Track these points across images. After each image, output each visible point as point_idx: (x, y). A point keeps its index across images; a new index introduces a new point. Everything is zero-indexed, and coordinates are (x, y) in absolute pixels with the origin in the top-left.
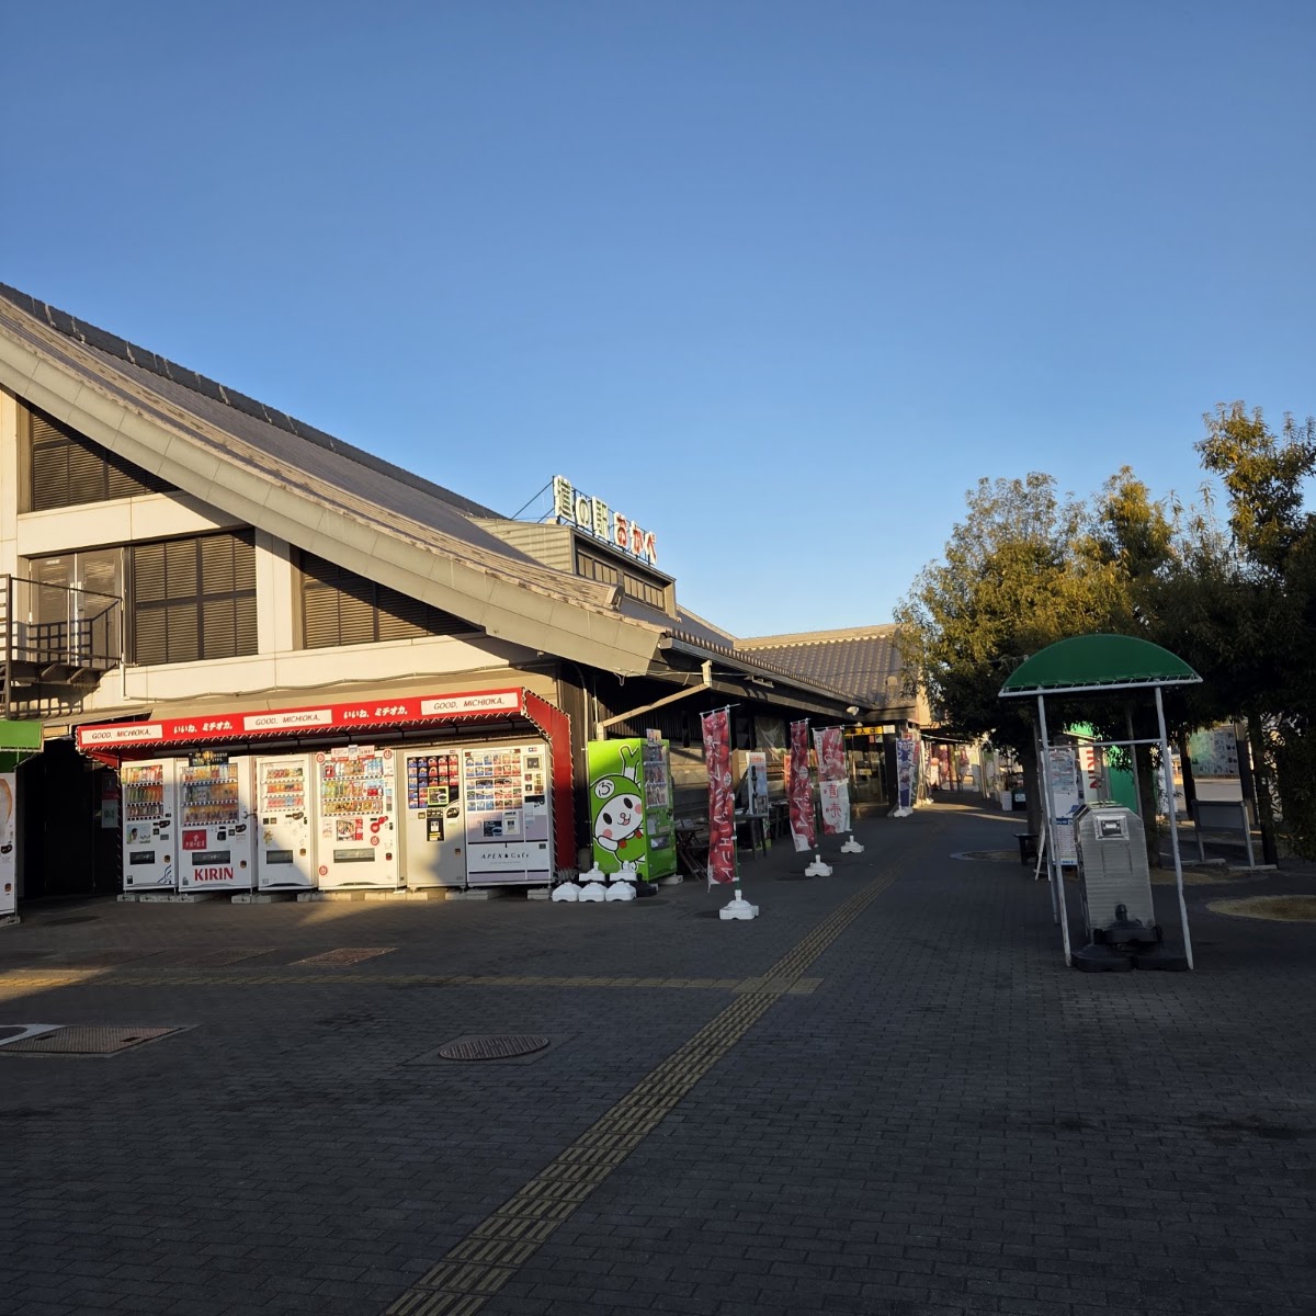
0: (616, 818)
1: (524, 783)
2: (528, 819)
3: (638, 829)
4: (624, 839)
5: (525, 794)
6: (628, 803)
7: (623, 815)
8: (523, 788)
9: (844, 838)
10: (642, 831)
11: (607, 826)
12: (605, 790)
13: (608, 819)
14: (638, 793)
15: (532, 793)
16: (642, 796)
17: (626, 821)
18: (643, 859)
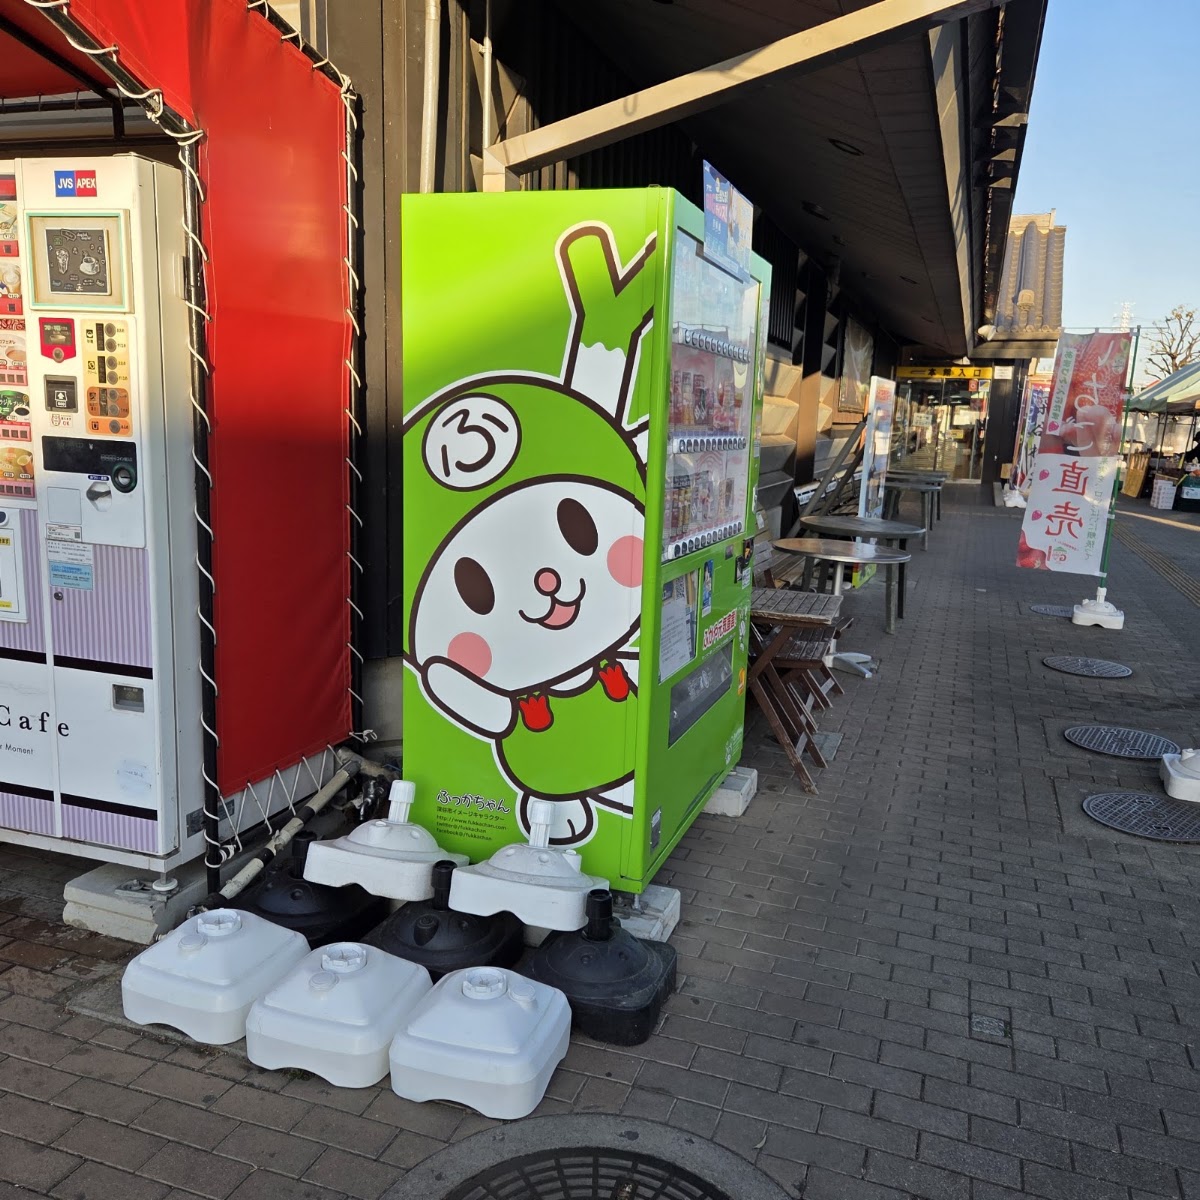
0: (512, 590)
1: (40, 368)
2: (63, 556)
3: (612, 653)
4: (545, 688)
5: (44, 423)
6: (578, 528)
7: (547, 580)
8: (36, 392)
9: (1083, 587)
10: (631, 668)
11: (468, 620)
12: (472, 448)
13: (475, 587)
14: (630, 480)
15: (77, 426)
16: (651, 497)
17: (561, 613)
18: (625, 794)
